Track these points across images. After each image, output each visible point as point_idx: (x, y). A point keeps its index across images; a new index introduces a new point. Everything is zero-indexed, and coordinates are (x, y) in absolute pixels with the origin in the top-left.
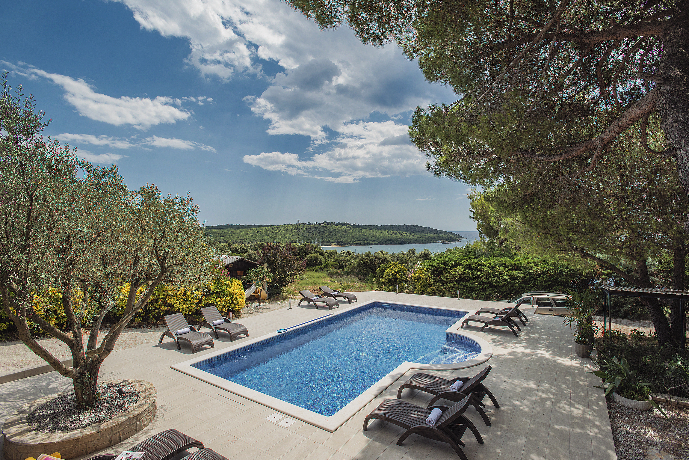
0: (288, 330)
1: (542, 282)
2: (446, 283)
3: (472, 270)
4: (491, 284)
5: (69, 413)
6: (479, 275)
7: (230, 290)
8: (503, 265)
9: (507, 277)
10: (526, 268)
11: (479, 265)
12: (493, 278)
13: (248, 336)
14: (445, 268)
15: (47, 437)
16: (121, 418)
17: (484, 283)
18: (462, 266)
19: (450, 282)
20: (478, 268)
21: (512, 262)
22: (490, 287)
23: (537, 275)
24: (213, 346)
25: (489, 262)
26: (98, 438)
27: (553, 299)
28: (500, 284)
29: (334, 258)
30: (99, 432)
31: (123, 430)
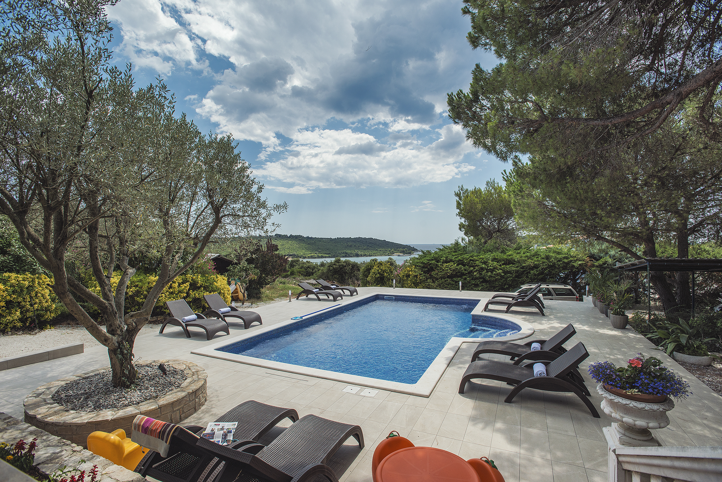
0: (304, 318)
1: (535, 275)
2: (437, 279)
3: (464, 265)
4: (484, 279)
5: (107, 392)
6: (471, 271)
7: (217, 285)
8: (494, 259)
9: (500, 271)
10: (518, 262)
11: (471, 260)
12: (487, 272)
13: (261, 324)
14: (436, 265)
15: (94, 415)
16: (179, 393)
17: (476, 278)
18: (453, 261)
19: (441, 278)
20: (471, 263)
21: (505, 257)
22: (482, 282)
23: (529, 269)
24: (228, 334)
25: (481, 257)
26: (158, 415)
27: (553, 288)
28: (493, 279)
29: (299, 265)
30: (159, 408)
31: (183, 408)
